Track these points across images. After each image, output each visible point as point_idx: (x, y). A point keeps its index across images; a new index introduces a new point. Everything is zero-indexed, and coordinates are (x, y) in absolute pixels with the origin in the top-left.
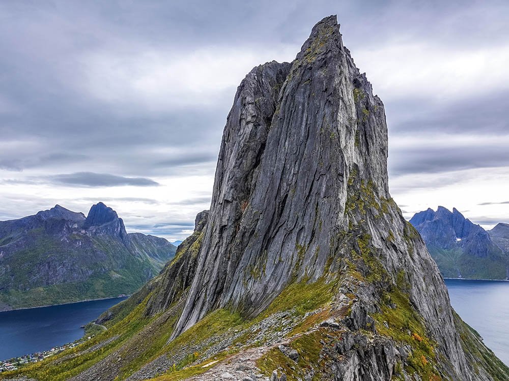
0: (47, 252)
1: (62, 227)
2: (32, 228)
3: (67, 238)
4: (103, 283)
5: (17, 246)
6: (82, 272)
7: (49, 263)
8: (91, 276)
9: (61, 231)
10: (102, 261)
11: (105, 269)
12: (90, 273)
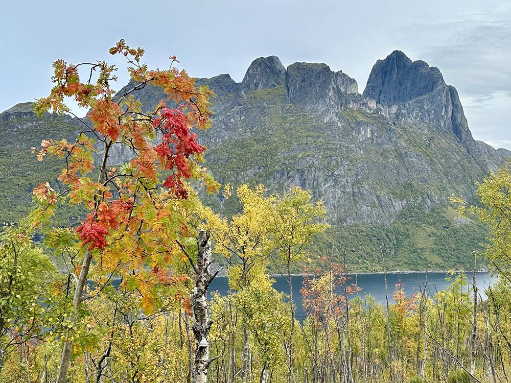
0: (295, 145)
1: (324, 86)
2: (256, 86)
3: (337, 114)
4: (435, 234)
5: (227, 128)
6: (380, 201)
7: (301, 172)
8: (402, 215)
9: (323, 97)
10: (424, 181)
11: (432, 201)
12: (398, 205)
